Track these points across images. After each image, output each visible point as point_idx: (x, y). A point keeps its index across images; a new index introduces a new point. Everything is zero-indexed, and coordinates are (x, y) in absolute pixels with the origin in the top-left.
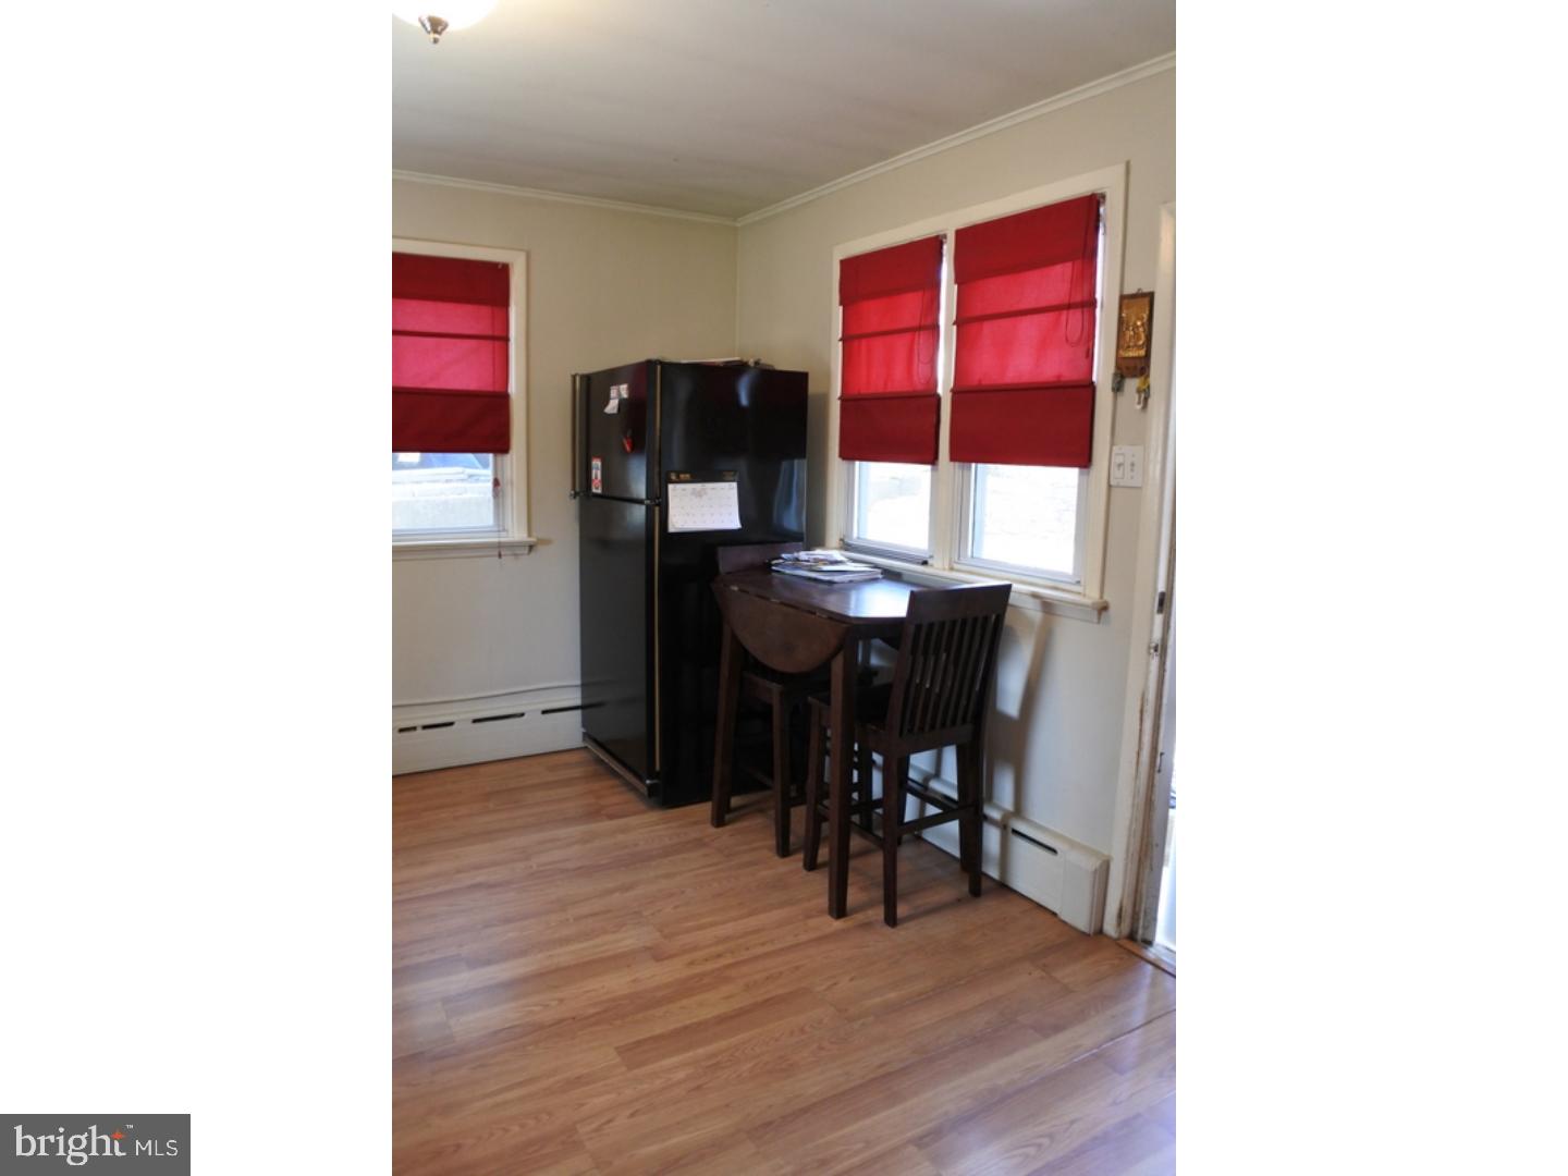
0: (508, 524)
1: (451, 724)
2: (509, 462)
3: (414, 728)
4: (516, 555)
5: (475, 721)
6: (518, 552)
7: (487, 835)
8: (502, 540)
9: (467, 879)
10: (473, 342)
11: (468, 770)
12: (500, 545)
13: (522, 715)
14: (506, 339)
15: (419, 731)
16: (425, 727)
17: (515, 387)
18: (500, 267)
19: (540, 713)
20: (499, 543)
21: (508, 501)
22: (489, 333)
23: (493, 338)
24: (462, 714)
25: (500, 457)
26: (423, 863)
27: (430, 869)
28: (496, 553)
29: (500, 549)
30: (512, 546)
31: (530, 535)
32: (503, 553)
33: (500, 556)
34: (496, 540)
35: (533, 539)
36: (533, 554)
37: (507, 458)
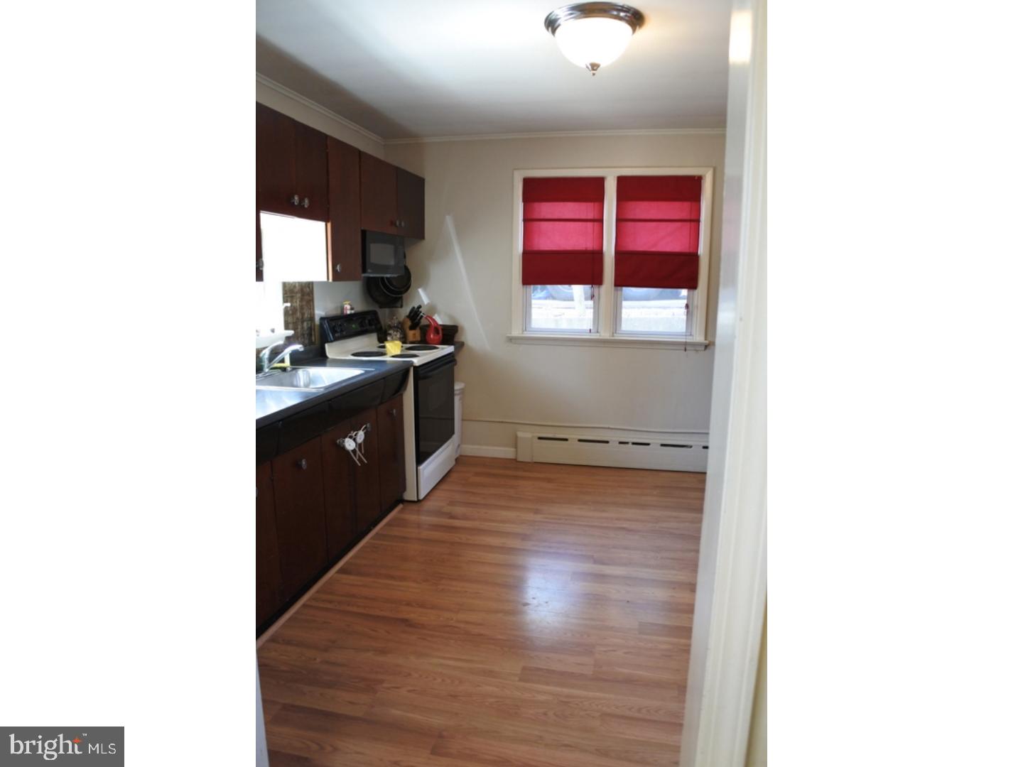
0: (694, 333)
1: (648, 444)
2: (696, 296)
3: (627, 443)
4: (697, 351)
5: (662, 445)
6: (697, 349)
7: (643, 506)
8: (688, 341)
9: (619, 524)
10: (679, 224)
11: (654, 472)
12: (686, 344)
13: (691, 447)
14: (698, 221)
15: (630, 445)
16: (634, 444)
17: (702, 250)
18: (696, 178)
19: (701, 447)
20: (686, 342)
21: (695, 319)
22: (688, 218)
23: (690, 221)
24: (656, 440)
25: (691, 291)
26: (603, 511)
27: (604, 515)
28: (683, 348)
29: (685, 346)
30: (694, 345)
31: (706, 339)
32: (687, 348)
33: (685, 350)
34: (684, 340)
35: (707, 342)
36: (707, 351)
37: (696, 292)
